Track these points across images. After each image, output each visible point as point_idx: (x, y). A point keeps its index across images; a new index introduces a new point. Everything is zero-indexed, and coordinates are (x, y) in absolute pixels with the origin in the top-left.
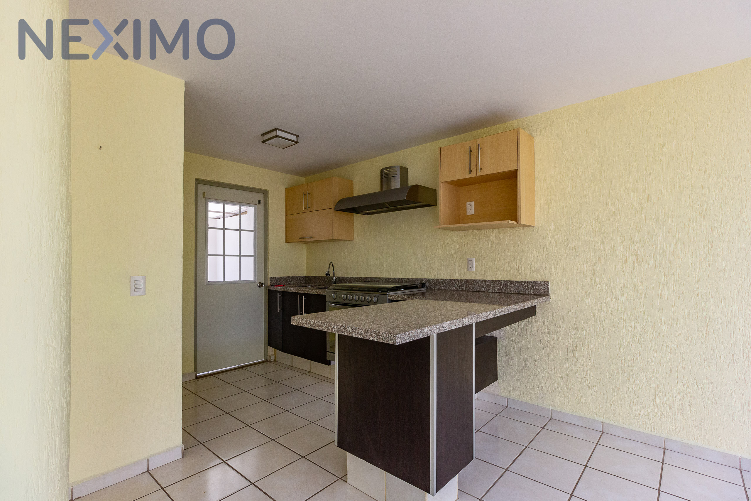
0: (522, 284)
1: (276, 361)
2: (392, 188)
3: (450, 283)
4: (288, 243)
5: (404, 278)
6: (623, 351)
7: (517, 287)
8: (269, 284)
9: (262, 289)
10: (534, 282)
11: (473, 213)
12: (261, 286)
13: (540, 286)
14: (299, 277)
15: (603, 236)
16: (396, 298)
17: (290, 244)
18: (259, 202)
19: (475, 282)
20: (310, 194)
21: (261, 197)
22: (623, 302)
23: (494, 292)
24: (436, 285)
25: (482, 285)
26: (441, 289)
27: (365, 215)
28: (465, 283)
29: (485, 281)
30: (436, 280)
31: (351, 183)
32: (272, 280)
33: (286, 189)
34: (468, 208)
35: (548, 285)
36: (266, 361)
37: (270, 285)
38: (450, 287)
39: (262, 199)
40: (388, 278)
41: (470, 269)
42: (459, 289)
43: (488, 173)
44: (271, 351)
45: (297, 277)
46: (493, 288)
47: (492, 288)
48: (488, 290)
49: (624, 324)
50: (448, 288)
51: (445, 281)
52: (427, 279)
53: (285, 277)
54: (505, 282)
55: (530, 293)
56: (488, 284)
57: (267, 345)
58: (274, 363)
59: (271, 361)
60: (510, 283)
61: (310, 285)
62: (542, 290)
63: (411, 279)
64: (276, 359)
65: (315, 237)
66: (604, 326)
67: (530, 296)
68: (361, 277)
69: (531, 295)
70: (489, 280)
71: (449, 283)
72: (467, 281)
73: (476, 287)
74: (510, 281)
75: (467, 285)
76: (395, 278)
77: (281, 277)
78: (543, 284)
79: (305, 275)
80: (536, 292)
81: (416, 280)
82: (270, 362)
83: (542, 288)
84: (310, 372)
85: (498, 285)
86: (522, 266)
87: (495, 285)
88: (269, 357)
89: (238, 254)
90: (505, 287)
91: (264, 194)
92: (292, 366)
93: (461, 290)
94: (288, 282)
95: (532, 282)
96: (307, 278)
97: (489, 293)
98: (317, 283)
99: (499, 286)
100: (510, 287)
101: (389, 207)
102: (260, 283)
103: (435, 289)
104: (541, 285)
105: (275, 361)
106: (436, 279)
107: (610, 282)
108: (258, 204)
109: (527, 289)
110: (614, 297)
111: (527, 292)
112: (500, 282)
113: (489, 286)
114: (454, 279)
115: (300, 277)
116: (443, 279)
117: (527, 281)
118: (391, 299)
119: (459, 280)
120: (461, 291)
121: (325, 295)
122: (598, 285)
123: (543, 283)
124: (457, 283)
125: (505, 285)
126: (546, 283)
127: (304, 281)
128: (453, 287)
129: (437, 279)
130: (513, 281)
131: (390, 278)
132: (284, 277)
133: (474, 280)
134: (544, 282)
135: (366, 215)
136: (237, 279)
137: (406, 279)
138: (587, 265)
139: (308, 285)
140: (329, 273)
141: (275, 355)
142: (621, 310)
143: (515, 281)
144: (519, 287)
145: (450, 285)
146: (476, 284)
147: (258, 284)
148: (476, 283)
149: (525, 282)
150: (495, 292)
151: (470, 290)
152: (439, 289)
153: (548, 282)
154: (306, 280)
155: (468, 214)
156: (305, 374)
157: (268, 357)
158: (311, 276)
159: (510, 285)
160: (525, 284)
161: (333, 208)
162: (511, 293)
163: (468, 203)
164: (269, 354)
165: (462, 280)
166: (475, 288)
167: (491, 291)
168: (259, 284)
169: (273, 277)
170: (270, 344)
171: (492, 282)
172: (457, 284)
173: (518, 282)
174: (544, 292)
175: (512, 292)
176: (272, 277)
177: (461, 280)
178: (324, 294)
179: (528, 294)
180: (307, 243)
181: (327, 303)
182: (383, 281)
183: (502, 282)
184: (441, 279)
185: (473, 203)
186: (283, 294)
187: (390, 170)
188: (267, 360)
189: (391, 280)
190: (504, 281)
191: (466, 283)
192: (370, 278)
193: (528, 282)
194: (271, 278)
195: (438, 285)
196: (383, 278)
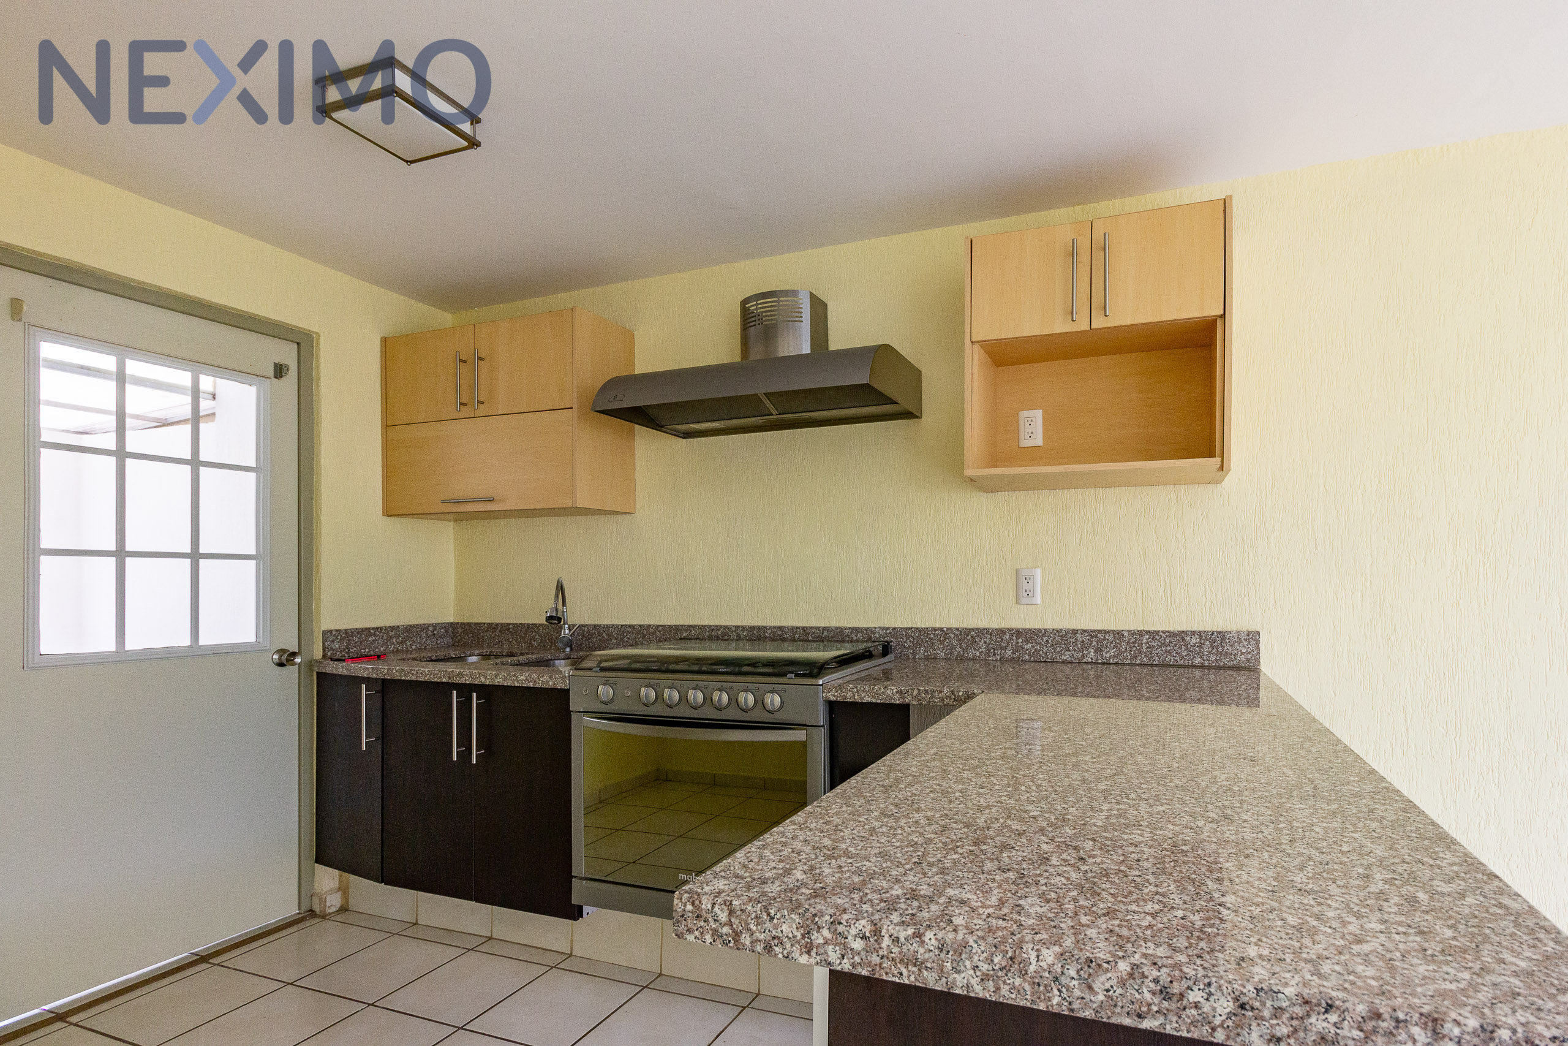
0: (1184, 640)
1: (347, 910)
2: (781, 354)
3: (965, 638)
4: (391, 516)
5: (811, 628)
6: (1452, 808)
7: (1168, 648)
8: (318, 653)
9: (291, 672)
10: (1220, 633)
11: (1039, 441)
12: (288, 660)
13: (1236, 644)
14: (431, 628)
15: (1408, 512)
16: (854, 696)
17: (399, 519)
18: (280, 371)
19: (1044, 635)
20: (483, 359)
21: (287, 354)
22: (1457, 681)
23: (1100, 661)
24: (918, 644)
25: (1065, 644)
26: (935, 658)
27: (678, 436)
28: (1012, 639)
29: (1075, 632)
30: (920, 631)
31: (628, 337)
32: (333, 641)
33: (384, 341)
34: (1024, 428)
35: (1257, 642)
36: (309, 915)
37: (324, 656)
38: (964, 650)
39: (290, 360)
40: (759, 628)
41: (1024, 600)
42: (991, 655)
43: (1129, 322)
44: (327, 879)
45: (424, 628)
46: (1098, 651)
47: (1096, 652)
48: (1083, 656)
49: (1457, 738)
50: (956, 653)
51: (946, 634)
52: (889, 628)
53: (381, 628)
54: (1134, 633)
55: (1206, 663)
56: (1083, 641)
57: (314, 861)
58: (339, 918)
59: (329, 911)
60: (1148, 637)
61: (477, 652)
62: (1242, 654)
63: (837, 628)
64: (348, 903)
65: (502, 500)
66: (1405, 744)
67: (1206, 671)
68: (663, 626)
69: (1209, 667)
70: (1085, 631)
71: (960, 640)
72: (1018, 633)
73: (1045, 649)
74: (1148, 632)
75: (1018, 643)
76: (780, 628)
77: (366, 629)
78: (1246, 640)
79: (451, 619)
80: (1225, 661)
81: (851, 633)
82: (324, 916)
83: (1241, 651)
84: (490, 938)
85: (1112, 642)
86: (1183, 591)
87: (1105, 642)
88: (320, 899)
89: (187, 549)
90: (1134, 649)
91: (298, 344)
92: (414, 924)
93: (998, 658)
94: (393, 643)
95: (1212, 634)
96: (460, 630)
97: (1085, 666)
98: (497, 644)
99: (1115, 646)
100: (1149, 648)
101: (774, 412)
102: (282, 652)
103: (914, 658)
104: (1240, 642)
105: (344, 909)
106: (917, 628)
107: (1423, 631)
108: (276, 377)
109: (1198, 653)
110: (1432, 671)
111: (1198, 661)
112: (1119, 634)
113: (1084, 647)
114: (977, 629)
115: (435, 626)
116: (942, 629)
117: (1200, 632)
118: (834, 699)
119: (993, 631)
120: (999, 662)
121: (569, 690)
122: (1392, 639)
123: (1243, 636)
124: (988, 641)
125: (1134, 643)
126: (1253, 637)
127: (448, 640)
128: (975, 649)
129: (924, 629)
130: (1157, 632)
131: (765, 627)
132: (378, 628)
133: (1039, 630)
134: (1249, 633)
135: (681, 437)
136: (184, 640)
137: (818, 628)
138: (1364, 589)
139: (468, 653)
140: (557, 614)
141: (344, 889)
142: (1450, 702)
143: (1164, 632)
144: (1176, 648)
145: (964, 646)
146: (1047, 641)
147: (276, 657)
148: (1045, 639)
149: (1194, 633)
150: (1103, 664)
151: (1027, 657)
152: (928, 656)
153: (1259, 633)
154: (454, 635)
155: (1026, 443)
156: (472, 949)
157: (316, 900)
158: (475, 624)
159: (1148, 643)
160: (1194, 640)
161: (575, 406)
162: (1152, 665)
163: (1025, 414)
164: (317, 891)
165: (1002, 632)
166: (1041, 652)
167: (1090, 660)
168: (280, 657)
169: (336, 631)
170: (321, 858)
171: (1096, 636)
172: (985, 642)
173: (1171, 634)
174: (1248, 660)
175: (1155, 663)
176: (331, 631)
177: (1000, 629)
178: (561, 685)
179: (1202, 667)
180: (460, 518)
181: (574, 716)
182: (738, 635)
183: (1126, 634)
184: (935, 629)
185: (1039, 414)
186: (385, 687)
187: (779, 301)
188: (311, 910)
189: (769, 632)
190: (1132, 633)
191: (1014, 638)
192: (694, 627)
193: (1200, 634)
194: (324, 633)
195: (926, 645)
196: (739, 627)
